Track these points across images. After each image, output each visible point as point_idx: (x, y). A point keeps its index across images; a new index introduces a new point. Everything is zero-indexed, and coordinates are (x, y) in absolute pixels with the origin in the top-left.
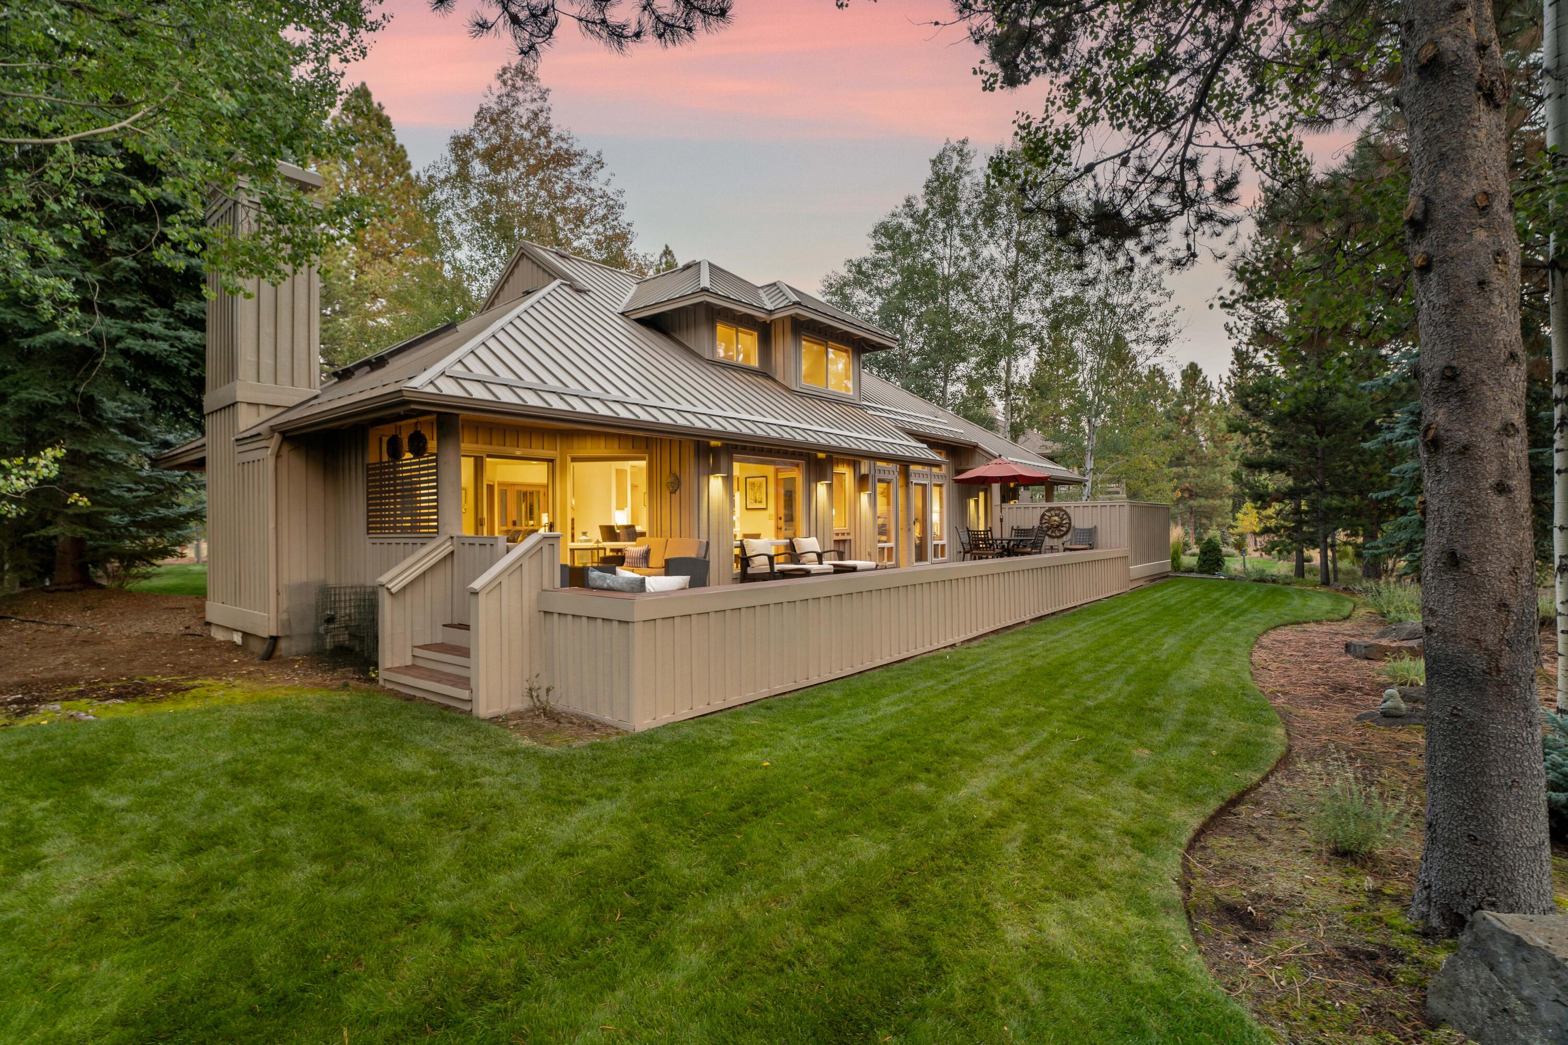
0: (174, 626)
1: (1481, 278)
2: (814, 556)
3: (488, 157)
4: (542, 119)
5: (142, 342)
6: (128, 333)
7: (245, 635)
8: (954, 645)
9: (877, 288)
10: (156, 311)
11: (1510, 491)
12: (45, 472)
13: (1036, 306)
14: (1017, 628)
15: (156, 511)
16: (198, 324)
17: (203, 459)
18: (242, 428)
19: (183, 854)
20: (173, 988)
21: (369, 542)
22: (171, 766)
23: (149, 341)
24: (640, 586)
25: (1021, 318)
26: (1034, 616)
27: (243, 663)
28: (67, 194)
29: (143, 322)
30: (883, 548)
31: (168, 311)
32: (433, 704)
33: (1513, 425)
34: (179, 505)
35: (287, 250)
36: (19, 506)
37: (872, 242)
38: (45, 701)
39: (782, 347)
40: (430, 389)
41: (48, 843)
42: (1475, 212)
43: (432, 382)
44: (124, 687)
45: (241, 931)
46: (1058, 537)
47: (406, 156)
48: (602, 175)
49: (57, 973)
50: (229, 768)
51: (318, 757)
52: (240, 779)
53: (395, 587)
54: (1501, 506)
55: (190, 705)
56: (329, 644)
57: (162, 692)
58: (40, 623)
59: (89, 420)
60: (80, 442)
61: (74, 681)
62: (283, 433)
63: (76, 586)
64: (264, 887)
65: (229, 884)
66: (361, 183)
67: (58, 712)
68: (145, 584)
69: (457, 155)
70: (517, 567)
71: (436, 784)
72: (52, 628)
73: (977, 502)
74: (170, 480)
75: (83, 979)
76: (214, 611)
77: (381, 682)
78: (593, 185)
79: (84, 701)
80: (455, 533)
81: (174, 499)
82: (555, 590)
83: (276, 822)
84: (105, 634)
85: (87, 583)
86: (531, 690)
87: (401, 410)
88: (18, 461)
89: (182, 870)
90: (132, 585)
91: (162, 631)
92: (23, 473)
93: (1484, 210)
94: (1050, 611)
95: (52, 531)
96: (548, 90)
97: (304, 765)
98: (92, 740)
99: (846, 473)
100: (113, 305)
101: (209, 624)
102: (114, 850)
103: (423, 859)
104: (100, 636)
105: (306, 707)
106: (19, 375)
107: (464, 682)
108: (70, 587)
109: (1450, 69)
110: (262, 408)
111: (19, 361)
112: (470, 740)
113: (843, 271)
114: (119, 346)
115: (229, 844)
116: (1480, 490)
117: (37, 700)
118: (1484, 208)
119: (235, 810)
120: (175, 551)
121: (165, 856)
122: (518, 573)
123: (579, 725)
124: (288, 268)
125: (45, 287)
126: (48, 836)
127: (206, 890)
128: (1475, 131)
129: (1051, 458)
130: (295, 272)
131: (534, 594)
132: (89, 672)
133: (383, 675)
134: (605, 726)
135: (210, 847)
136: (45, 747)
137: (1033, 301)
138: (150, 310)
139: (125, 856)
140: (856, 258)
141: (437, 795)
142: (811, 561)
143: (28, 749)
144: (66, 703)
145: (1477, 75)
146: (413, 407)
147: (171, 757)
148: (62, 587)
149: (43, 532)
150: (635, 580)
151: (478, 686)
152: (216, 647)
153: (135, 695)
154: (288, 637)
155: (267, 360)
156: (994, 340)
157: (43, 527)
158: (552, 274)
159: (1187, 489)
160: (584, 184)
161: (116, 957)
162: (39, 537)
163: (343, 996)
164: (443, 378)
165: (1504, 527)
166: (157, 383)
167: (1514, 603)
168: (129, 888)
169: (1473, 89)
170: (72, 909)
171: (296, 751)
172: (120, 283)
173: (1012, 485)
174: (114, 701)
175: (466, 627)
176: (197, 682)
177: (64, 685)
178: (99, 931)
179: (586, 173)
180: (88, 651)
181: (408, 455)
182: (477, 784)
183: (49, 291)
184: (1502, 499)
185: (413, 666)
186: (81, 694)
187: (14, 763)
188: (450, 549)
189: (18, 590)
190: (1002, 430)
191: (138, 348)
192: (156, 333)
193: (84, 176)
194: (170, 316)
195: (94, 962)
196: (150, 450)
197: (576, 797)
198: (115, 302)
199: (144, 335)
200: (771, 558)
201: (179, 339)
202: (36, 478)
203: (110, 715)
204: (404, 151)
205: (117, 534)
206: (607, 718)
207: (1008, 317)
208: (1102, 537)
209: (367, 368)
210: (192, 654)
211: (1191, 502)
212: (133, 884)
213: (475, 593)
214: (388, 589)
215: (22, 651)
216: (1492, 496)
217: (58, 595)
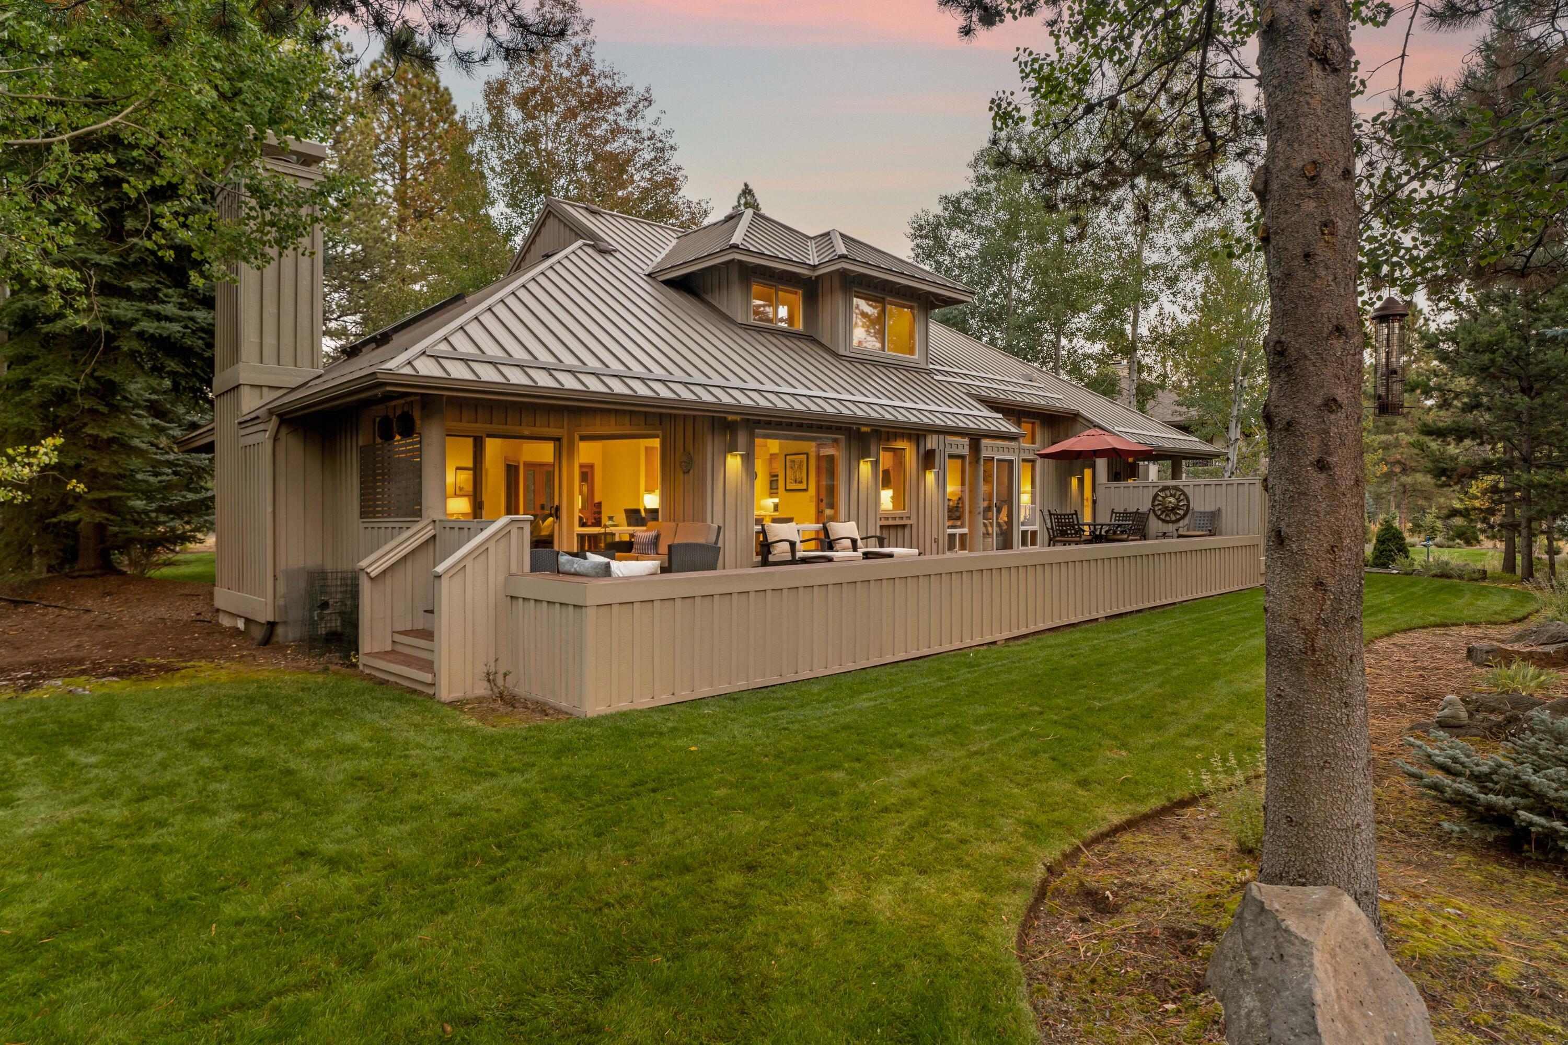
0: (186, 614)
1: (1307, 250)
2: (848, 543)
3: (522, 102)
4: (583, 54)
5: (156, 324)
6: (144, 315)
7: (248, 621)
8: (995, 643)
9: (979, 227)
10: (170, 291)
11: (1330, 468)
12: (46, 460)
13: (1172, 240)
14: (1084, 627)
15: (184, 497)
16: (208, 302)
17: (212, 443)
18: (245, 411)
19: (130, 801)
20: (94, 894)
21: (362, 526)
22: (140, 733)
23: (163, 323)
24: (606, 571)
25: (1152, 257)
26: (1109, 613)
27: (240, 648)
28: (62, 193)
29: (158, 303)
30: (954, 535)
31: (182, 291)
32: (403, 688)
33: (1335, 400)
34: (207, 490)
35: (273, 233)
36: (24, 492)
37: (971, 174)
38: (50, 678)
39: (831, 305)
40: (408, 370)
41: (24, 789)
42: (1304, 182)
43: (410, 363)
44: (123, 667)
45: (160, 857)
46: (1173, 522)
47: (451, 100)
48: (650, 113)
49: (8, 879)
50: (191, 735)
51: (271, 727)
52: (196, 744)
53: (374, 571)
54: (1322, 483)
55: (178, 684)
56: (322, 631)
57: (155, 672)
58: (62, 608)
59: (107, 405)
60: (100, 427)
61: (81, 661)
62: (280, 416)
63: (98, 571)
64: (189, 827)
65: (160, 824)
66: (403, 133)
67: (59, 687)
68: (166, 571)
69: (490, 103)
70: (482, 549)
71: (367, 754)
72: (73, 613)
73: (1081, 481)
74: (198, 463)
75: (27, 885)
76: (223, 597)
77: (361, 667)
78: (641, 125)
79: (83, 678)
80: (437, 516)
81: (202, 484)
82: (523, 574)
83: (215, 779)
84: (120, 619)
85: (108, 568)
86: (488, 674)
87: (379, 392)
88: (22, 449)
89: (126, 813)
90: (153, 573)
91: (175, 618)
92: (26, 460)
93: (1313, 180)
94: (1135, 607)
95: (72, 517)
96: (591, 21)
97: (257, 735)
98: (80, 710)
99: (908, 448)
100: (129, 288)
101: (218, 610)
102: (76, 796)
103: (329, 813)
104: (115, 622)
105: (279, 687)
106: (41, 360)
107: (428, 666)
108: (91, 573)
109: (1285, 35)
110: (265, 390)
111: (42, 346)
112: (417, 719)
113: (937, 209)
114: (134, 329)
115: (171, 794)
116: (1301, 467)
117: (43, 677)
118: (1312, 178)
119: (184, 769)
120: (194, 537)
121: (116, 803)
122: (485, 554)
123: (533, 711)
124: (273, 252)
125: (53, 277)
126: (24, 784)
127: (141, 828)
128: (1308, 98)
129: (1184, 428)
130: (280, 255)
131: (501, 578)
132: (97, 653)
133: (362, 660)
134: (559, 711)
135: (154, 796)
136: (39, 715)
137: (1169, 236)
138: (165, 290)
139: (84, 801)
140: (954, 191)
141: (365, 763)
142: (845, 549)
143: (24, 717)
144: (67, 680)
145: (1308, 41)
146: (388, 388)
147: (144, 726)
148: (85, 573)
149: (63, 517)
150: (600, 564)
151: (440, 669)
152: (220, 633)
153: (131, 674)
154: (285, 623)
155: (270, 340)
156: (1117, 284)
157: (64, 512)
158: (577, 232)
159: (1399, 462)
160: (633, 125)
161: (55, 871)
162: (60, 522)
163: (221, 905)
164: (423, 358)
165: (1324, 505)
166: (172, 365)
167: (1330, 581)
168: (80, 824)
169: (1304, 55)
170: (32, 837)
171: (255, 723)
172: (135, 264)
173: (1131, 460)
174: (110, 678)
175: (432, 612)
176: (192, 663)
177: (71, 664)
178: (48, 853)
179: (632, 114)
180: (101, 635)
181: (398, 437)
182: (406, 756)
183: (58, 280)
184: (1323, 476)
185: (393, 652)
186: (83, 672)
187: (11, 727)
188: (432, 533)
189: (45, 575)
190: (1125, 393)
191: (151, 331)
192: (169, 314)
193: (78, 174)
194: (185, 296)
195: (38, 875)
196: (177, 433)
197: (491, 770)
198: (131, 284)
199: (158, 317)
200: (793, 544)
201: (192, 319)
202: (38, 465)
203: (105, 690)
204: (449, 94)
205: (139, 519)
206: (564, 705)
207: (1136, 257)
208: (1227, 521)
209: (373, 345)
210: (196, 639)
211: (1404, 479)
212: (84, 821)
213: (438, 577)
214: (368, 574)
215: (41, 634)
216: (1312, 473)
217: (81, 580)
